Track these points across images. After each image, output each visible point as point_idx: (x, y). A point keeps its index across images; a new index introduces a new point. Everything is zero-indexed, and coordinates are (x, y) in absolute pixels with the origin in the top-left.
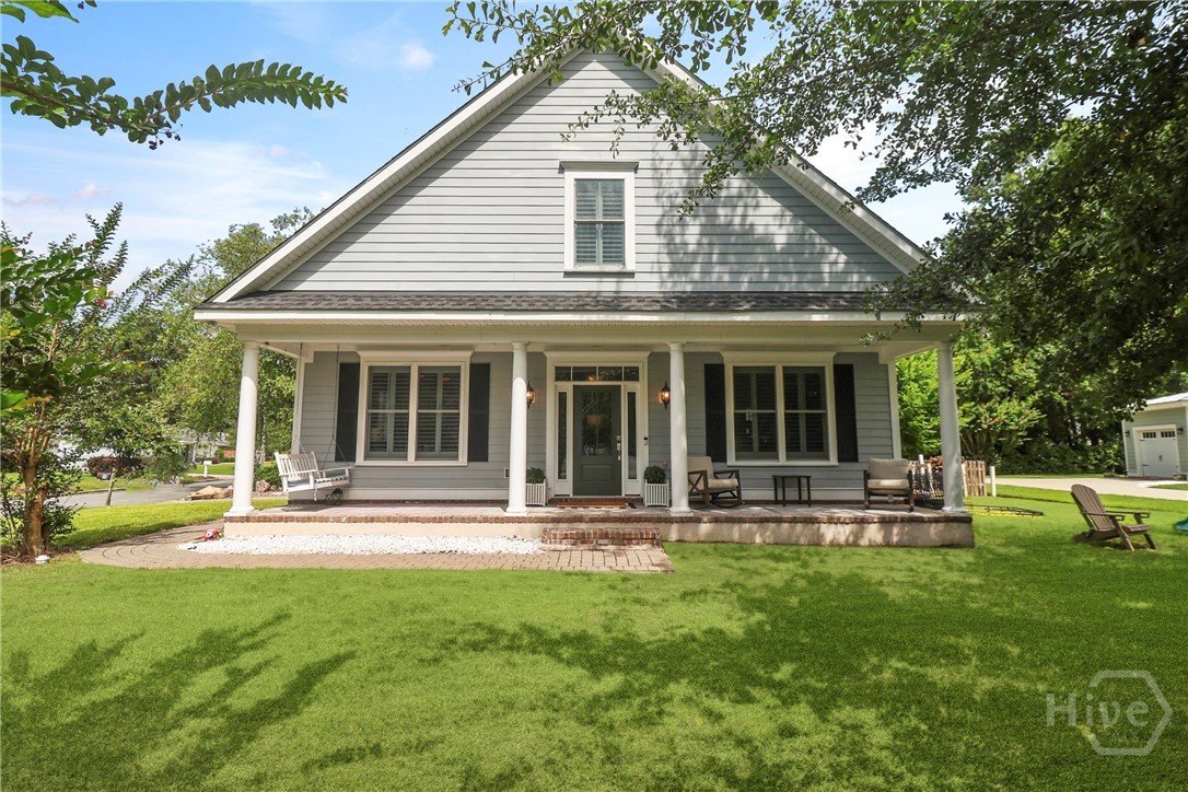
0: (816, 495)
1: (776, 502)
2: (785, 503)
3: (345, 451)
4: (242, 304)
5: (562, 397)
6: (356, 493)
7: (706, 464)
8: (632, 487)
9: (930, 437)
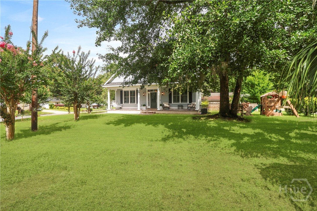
0: (183, 108)
1: (178, 109)
2: (179, 109)
3: (122, 103)
4: (107, 85)
5: (149, 94)
6: (123, 108)
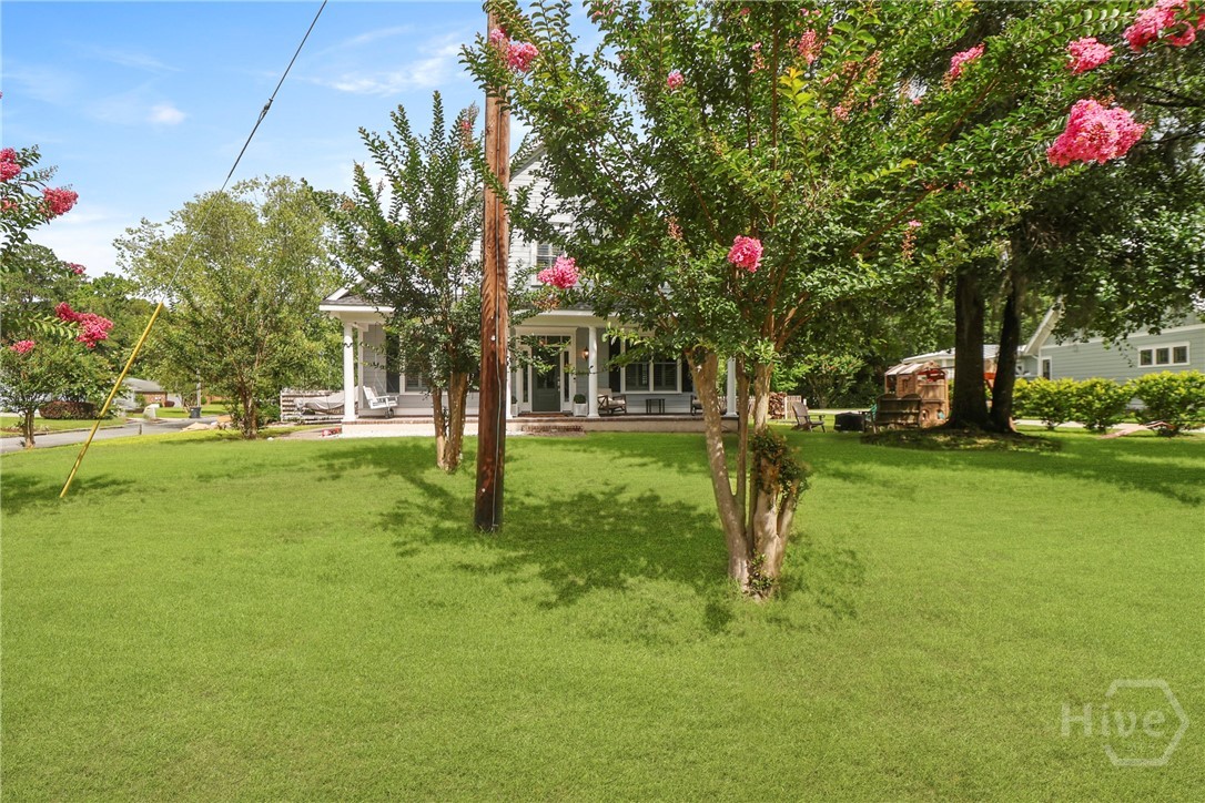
0: (667, 410)
1: (647, 414)
3: (392, 387)
6: (401, 411)
7: (609, 391)
8: (566, 406)
9: (782, 380)
